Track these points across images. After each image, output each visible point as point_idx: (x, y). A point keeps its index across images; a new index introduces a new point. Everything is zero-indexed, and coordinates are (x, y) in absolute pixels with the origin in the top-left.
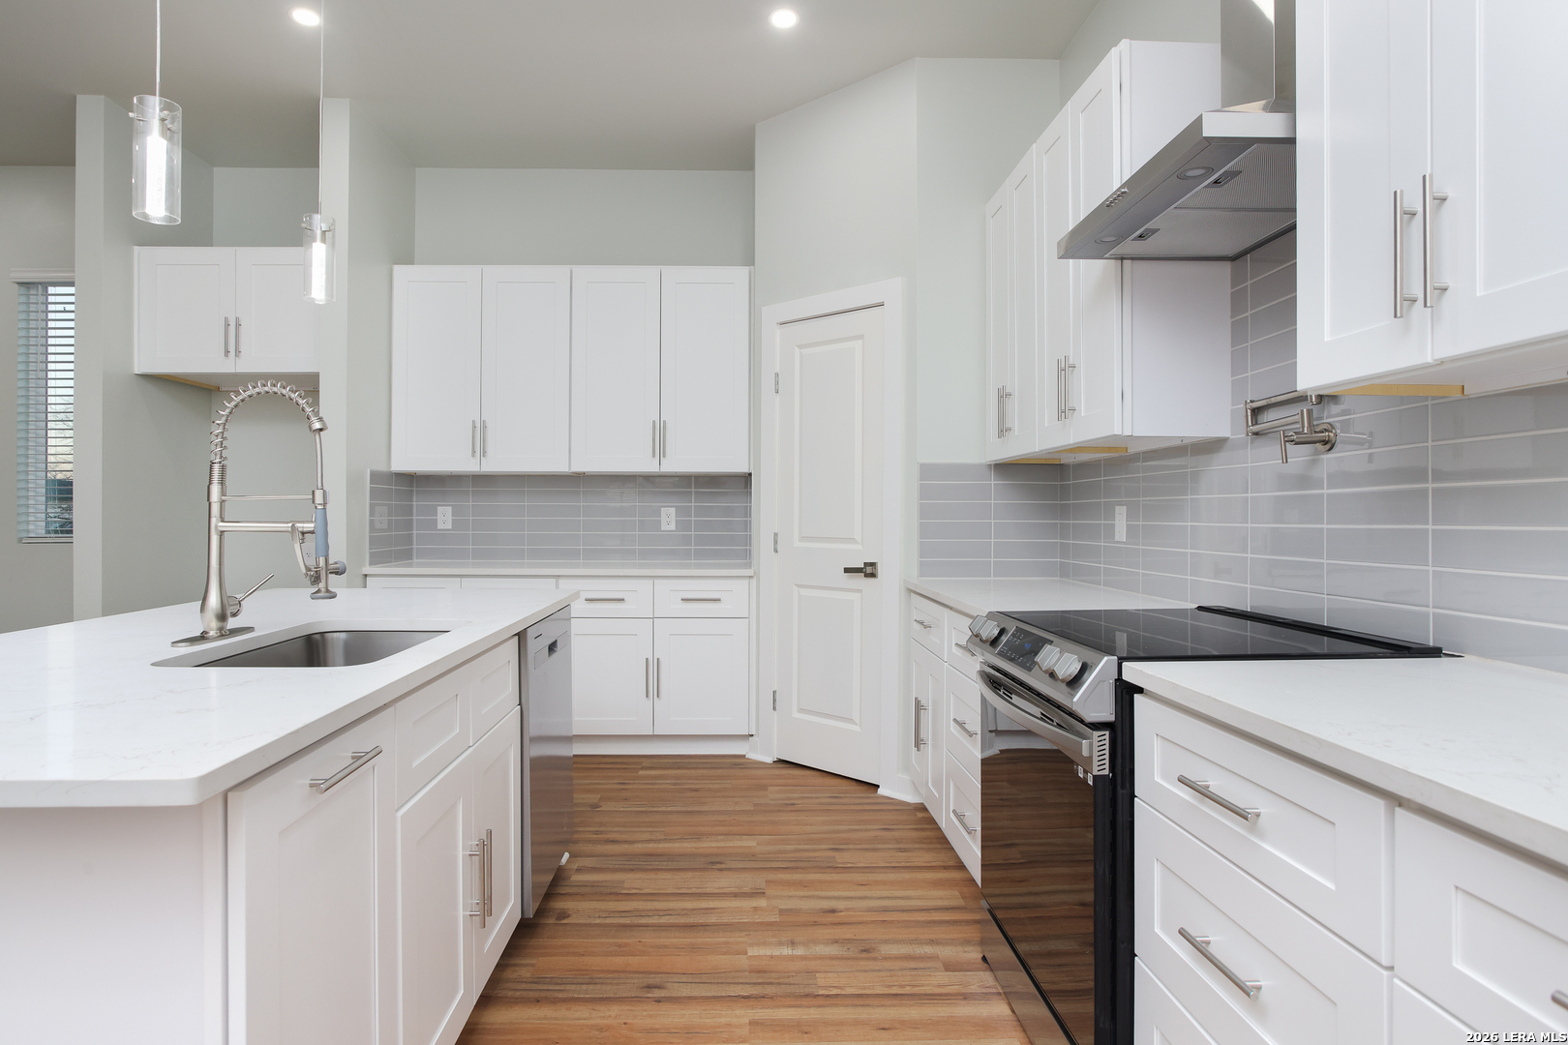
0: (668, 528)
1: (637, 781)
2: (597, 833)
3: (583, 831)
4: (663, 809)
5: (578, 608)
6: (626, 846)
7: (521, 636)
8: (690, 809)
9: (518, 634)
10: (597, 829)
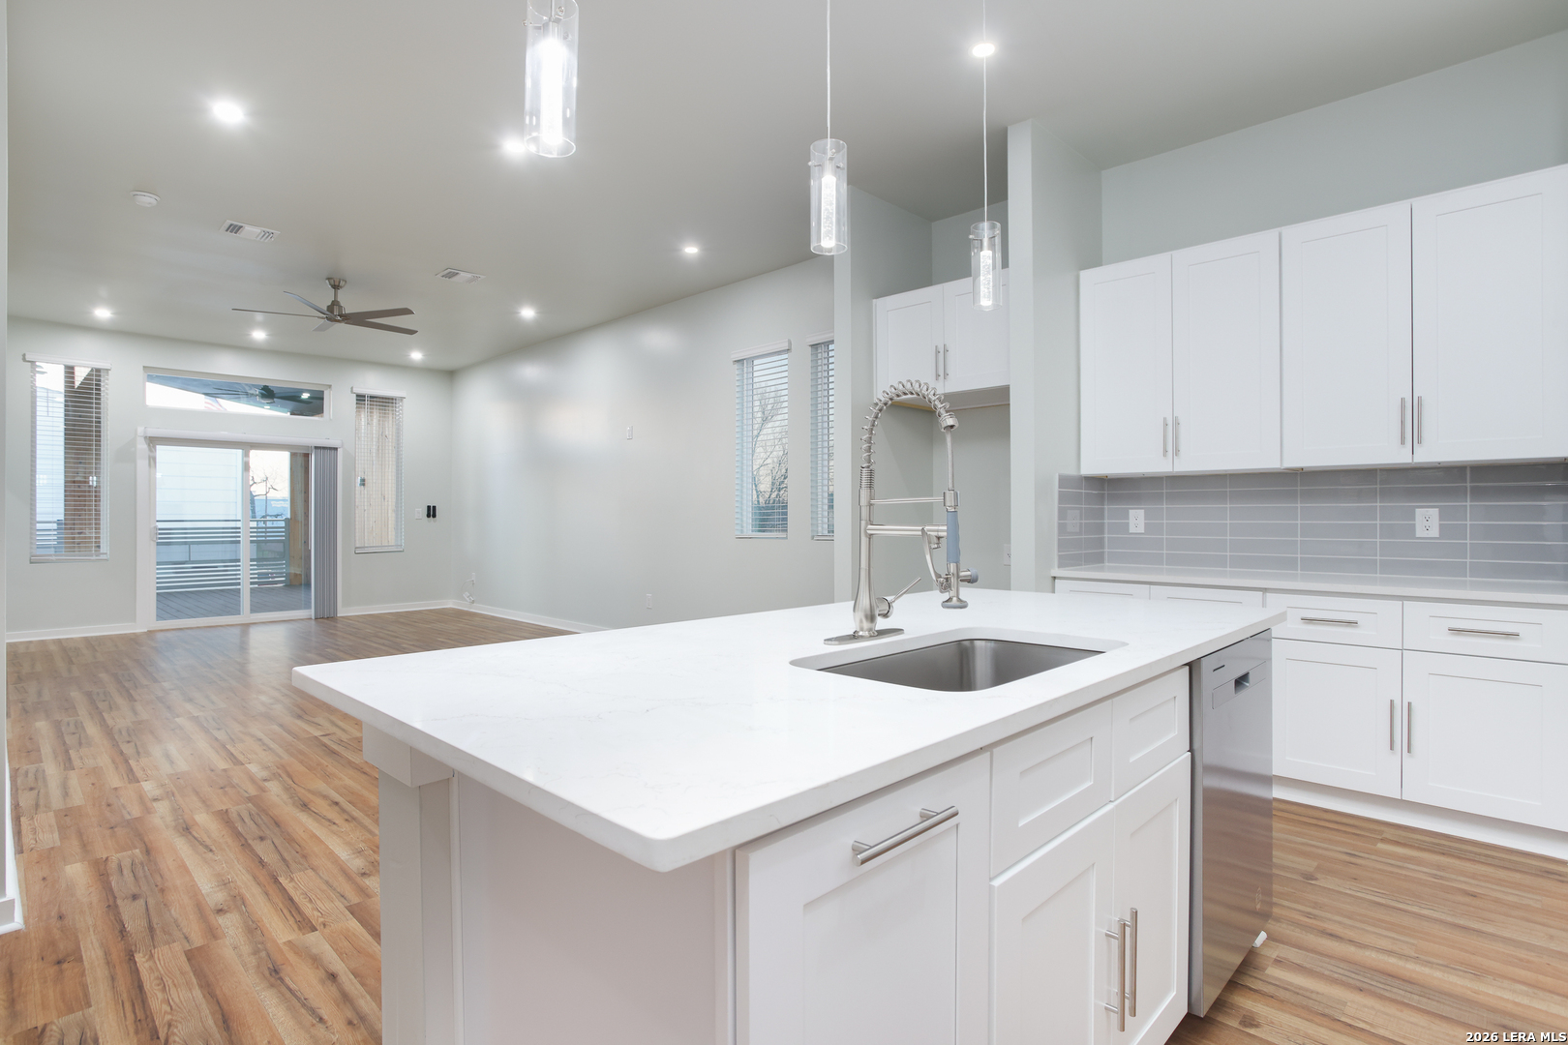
0: (1425, 534)
1: (1373, 857)
2: (1308, 915)
3: (1289, 908)
4: (1415, 909)
5: (1292, 627)
6: (1352, 949)
7: (1193, 667)
8: (1462, 922)
9: (1190, 665)
10: (1309, 910)
